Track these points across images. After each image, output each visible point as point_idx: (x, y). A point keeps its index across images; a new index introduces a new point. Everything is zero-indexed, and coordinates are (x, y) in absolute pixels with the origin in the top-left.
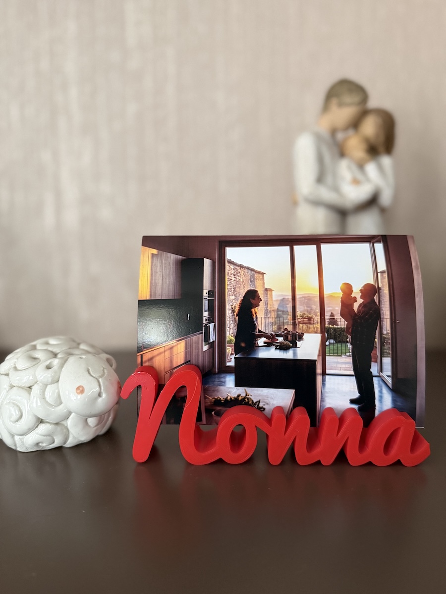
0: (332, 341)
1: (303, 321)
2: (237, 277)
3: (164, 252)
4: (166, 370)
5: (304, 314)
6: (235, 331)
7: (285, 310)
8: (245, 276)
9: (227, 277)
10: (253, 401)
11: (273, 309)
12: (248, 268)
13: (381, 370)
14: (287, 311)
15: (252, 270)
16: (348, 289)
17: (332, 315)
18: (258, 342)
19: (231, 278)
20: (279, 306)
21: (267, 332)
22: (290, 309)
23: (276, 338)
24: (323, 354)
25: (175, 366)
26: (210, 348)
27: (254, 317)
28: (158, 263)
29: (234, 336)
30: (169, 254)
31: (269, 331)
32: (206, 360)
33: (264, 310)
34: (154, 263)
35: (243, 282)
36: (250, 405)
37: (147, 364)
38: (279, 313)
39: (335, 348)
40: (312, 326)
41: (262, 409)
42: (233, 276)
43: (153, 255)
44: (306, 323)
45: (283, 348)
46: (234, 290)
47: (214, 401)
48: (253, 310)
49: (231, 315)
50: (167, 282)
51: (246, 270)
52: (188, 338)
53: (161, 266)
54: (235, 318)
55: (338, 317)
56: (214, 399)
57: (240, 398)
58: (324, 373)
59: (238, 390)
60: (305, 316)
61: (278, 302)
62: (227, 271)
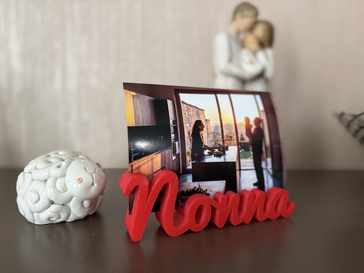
0: (243, 150)
1: (228, 139)
2: (189, 112)
3: (141, 95)
4: (149, 175)
5: (228, 135)
6: (191, 146)
7: (218, 132)
8: (193, 111)
9: (183, 112)
10: (203, 190)
11: (211, 132)
12: (194, 107)
13: (267, 165)
14: (219, 133)
15: (197, 108)
16: (247, 120)
17: (242, 135)
18: (205, 152)
19: (185, 113)
20: (214, 130)
21: (209, 146)
22: (220, 132)
23: (214, 149)
24: (239, 158)
25: (155, 171)
26: (176, 158)
27: (201, 137)
28: (137, 101)
29: (190, 149)
30: (144, 96)
31: (210, 145)
32: (175, 166)
33: (206, 133)
34: (135, 102)
35: (193, 115)
36: (201, 193)
37: (136, 171)
38: (215, 134)
39: (245, 154)
40: (232, 142)
41: (208, 195)
42: (186, 111)
43: (133, 96)
44: (229, 140)
45: (218, 155)
46: (188, 120)
47: (180, 193)
48: (200, 132)
49: (188, 136)
50: (146, 115)
51: (194, 108)
52: (162, 152)
53: (140, 103)
54: (190, 138)
55: (245, 136)
56: (180, 192)
57: (196, 189)
58: (240, 170)
59: (194, 184)
60: (228, 136)
61: (214, 128)
62: (182, 108)
